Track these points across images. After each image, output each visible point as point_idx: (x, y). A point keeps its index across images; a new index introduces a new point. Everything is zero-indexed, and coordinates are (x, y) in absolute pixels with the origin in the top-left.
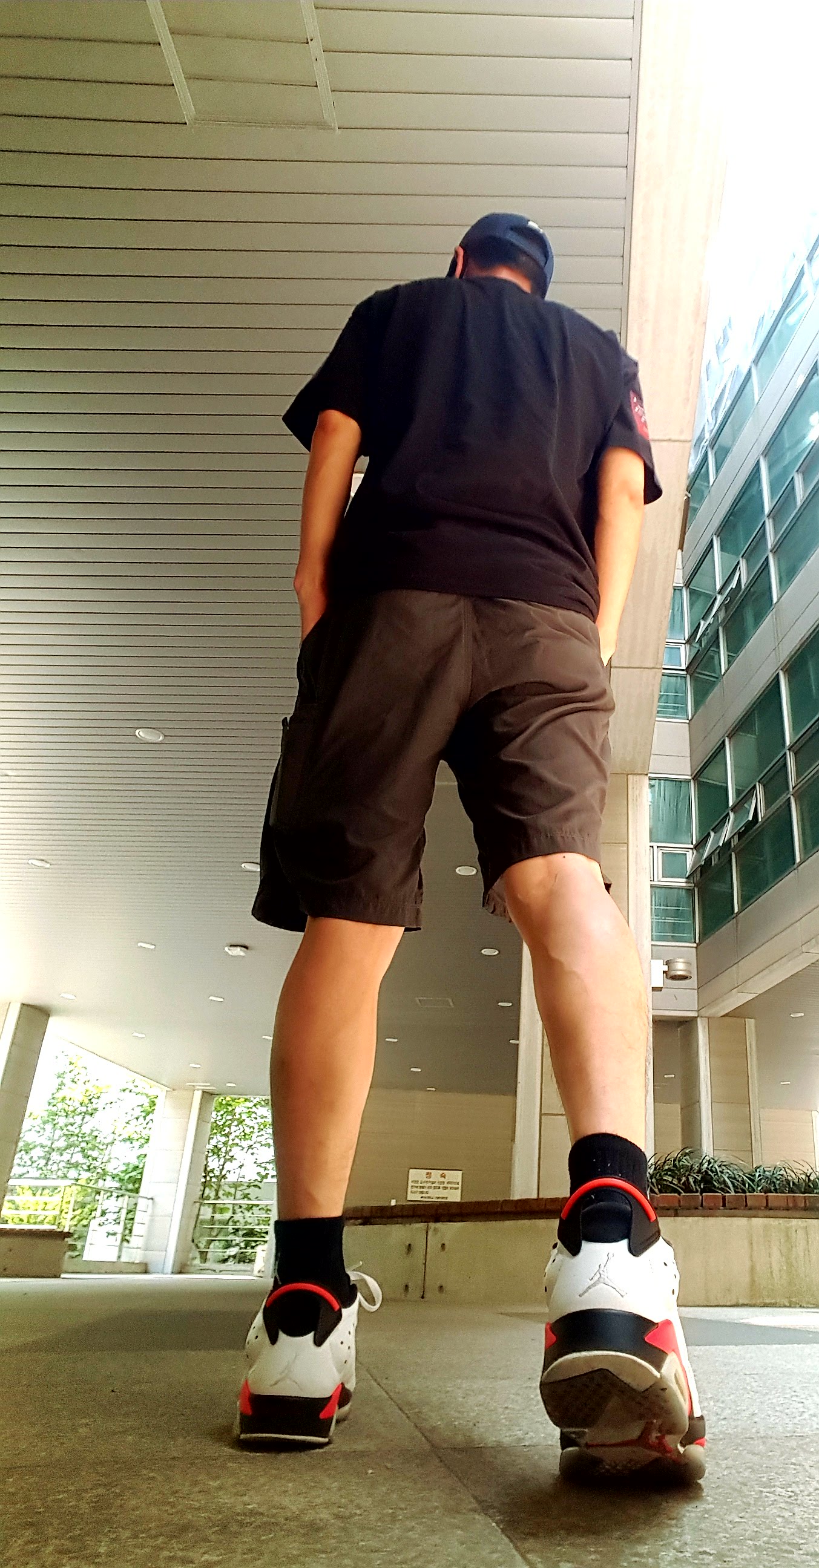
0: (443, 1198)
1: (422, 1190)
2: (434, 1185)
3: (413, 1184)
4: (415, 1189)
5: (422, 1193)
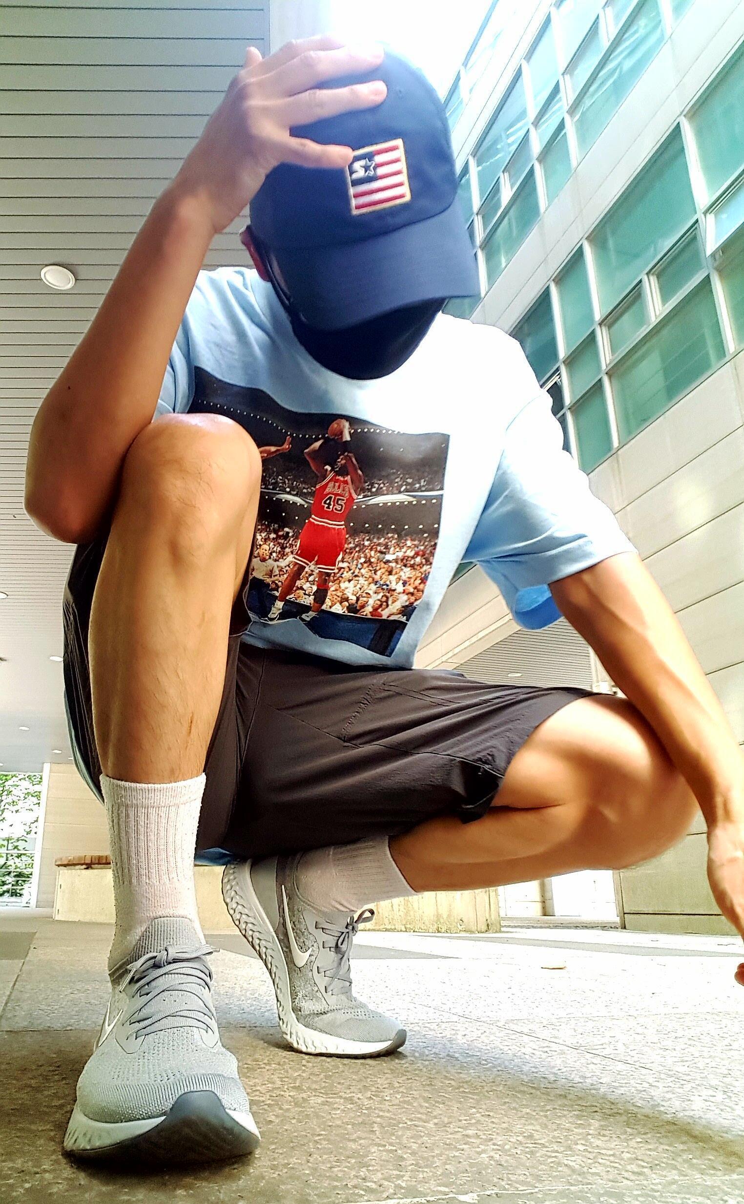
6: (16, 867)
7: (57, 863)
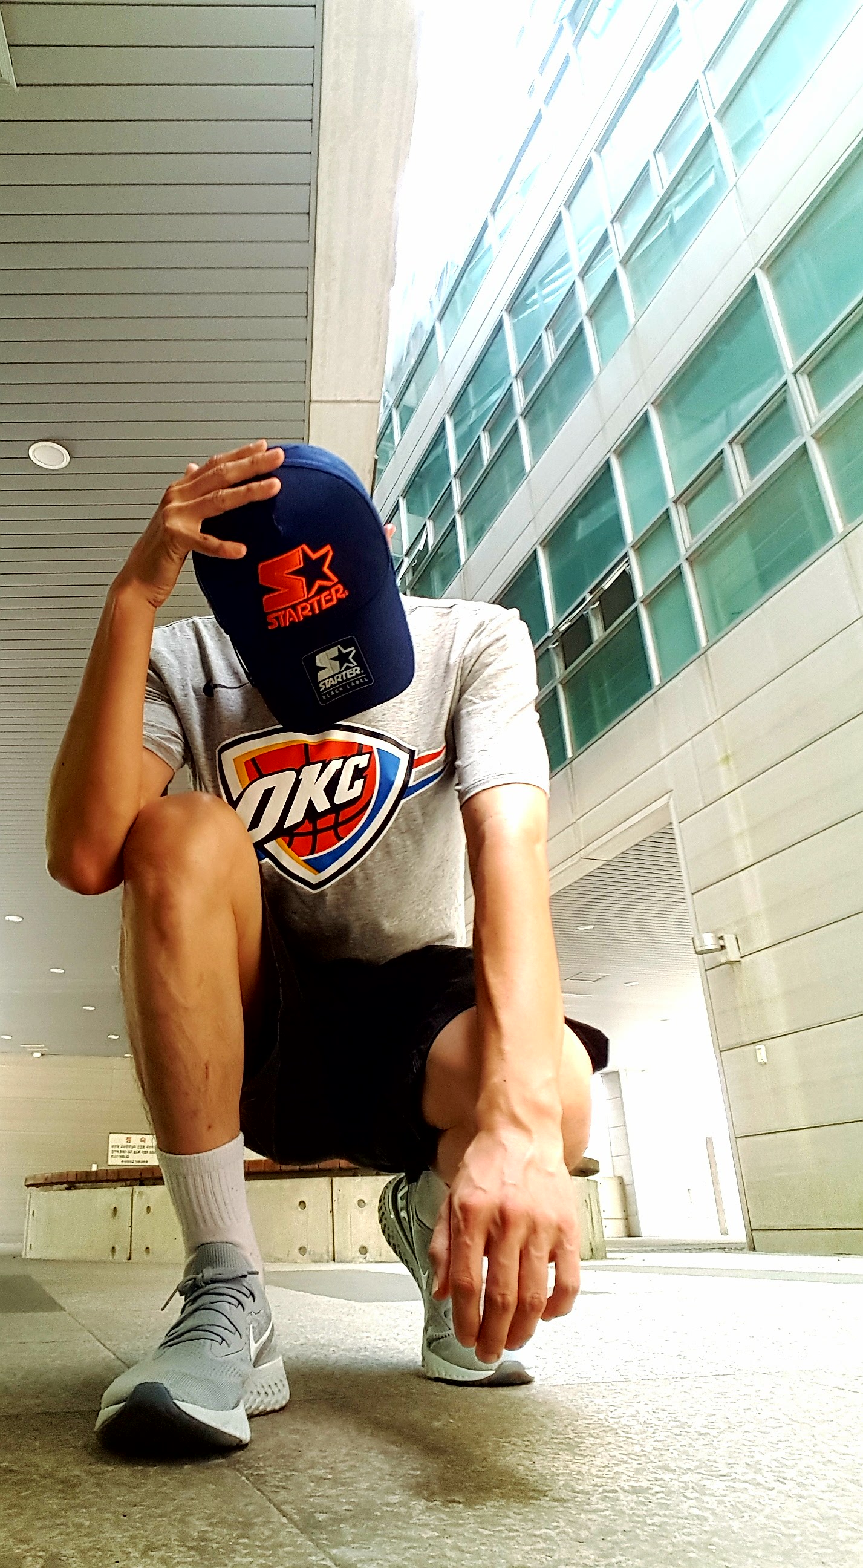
0: (144, 1162)
1: (122, 1154)
2: (134, 1149)
3: (114, 1149)
4: (115, 1154)
5: (122, 1157)
7: (28, 1183)
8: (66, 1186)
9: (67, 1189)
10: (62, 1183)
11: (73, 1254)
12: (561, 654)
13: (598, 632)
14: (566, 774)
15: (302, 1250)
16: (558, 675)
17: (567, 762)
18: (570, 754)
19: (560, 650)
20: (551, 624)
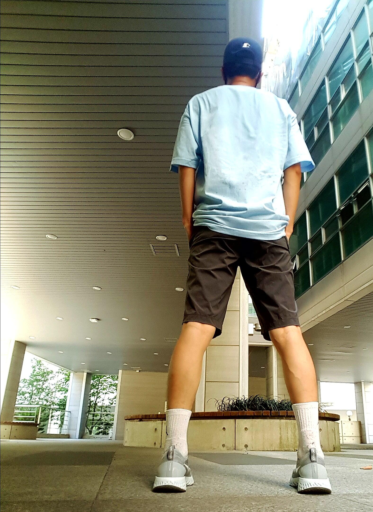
6: (106, 420)
7: (125, 419)
8: (139, 420)
9: (139, 421)
10: (137, 419)
11: (140, 445)
12: (341, 220)
13: (355, 210)
14: (341, 266)
15: (223, 445)
16: (339, 228)
17: (342, 262)
18: (343, 259)
19: (340, 218)
20: (338, 207)
